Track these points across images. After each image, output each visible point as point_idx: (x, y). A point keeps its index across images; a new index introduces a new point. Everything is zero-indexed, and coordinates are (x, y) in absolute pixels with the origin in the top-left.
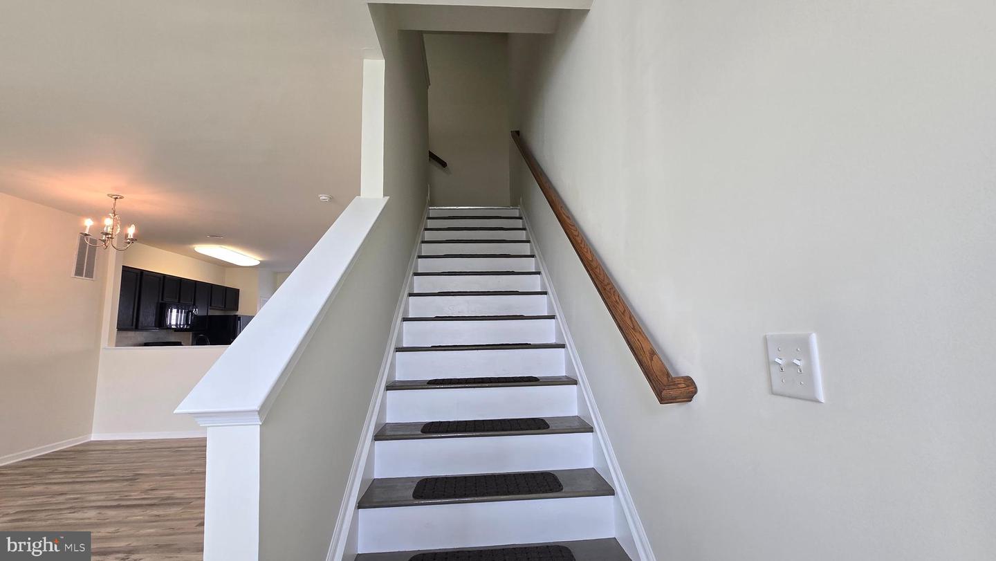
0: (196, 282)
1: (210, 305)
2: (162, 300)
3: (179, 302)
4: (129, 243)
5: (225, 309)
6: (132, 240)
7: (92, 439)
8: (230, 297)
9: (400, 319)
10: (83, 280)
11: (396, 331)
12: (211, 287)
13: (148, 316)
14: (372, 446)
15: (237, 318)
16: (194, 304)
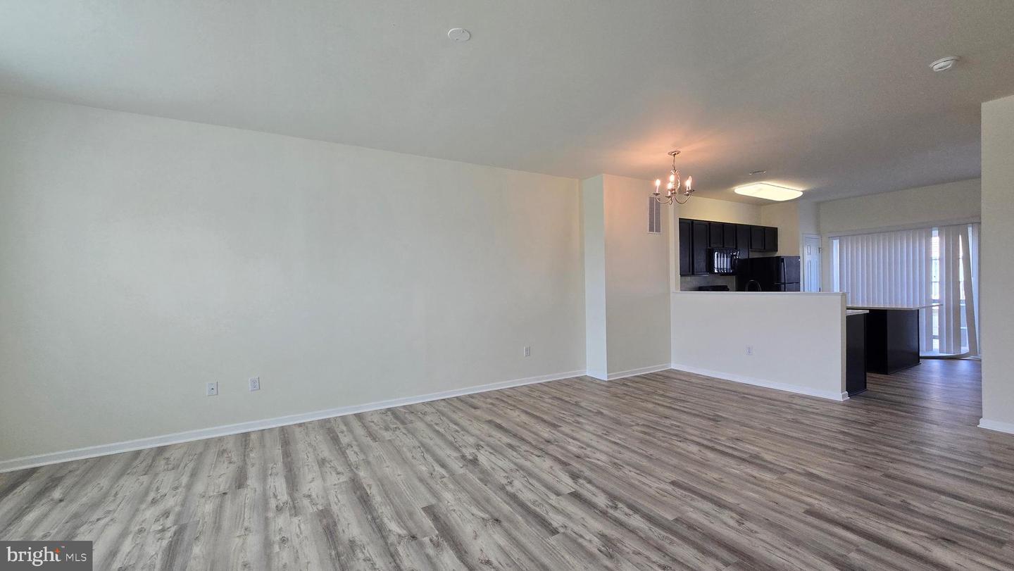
0: (736, 225)
1: (750, 247)
2: (710, 246)
3: (723, 247)
4: (688, 195)
5: (764, 250)
6: (690, 191)
7: (672, 367)
8: (768, 236)
10: (655, 235)
12: (749, 229)
13: (700, 263)
15: (780, 259)
16: (736, 249)
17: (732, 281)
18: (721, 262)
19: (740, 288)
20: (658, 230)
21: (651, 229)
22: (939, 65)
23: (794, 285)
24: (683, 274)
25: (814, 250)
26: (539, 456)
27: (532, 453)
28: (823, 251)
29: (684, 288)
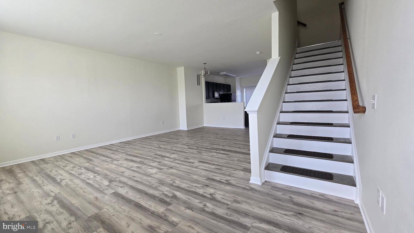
0: (220, 84)
1: (224, 90)
2: (213, 90)
3: (217, 90)
5: (227, 91)
7: (204, 126)
8: (229, 87)
9: (284, 92)
11: (283, 97)
12: (224, 85)
13: (211, 95)
14: (273, 140)
15: (231, 94)
16: (220, 91)
17: (220, 100)
18: (217, 95)
19: (221, 102)
20: (199, 85)
21: (198, 85)
22: (258, 53)
23: (235, 101)
24: (207, 98)
25: (240, 92)
26: (151, 169)
27: (148, 168)
28: (242, 92)
29: (207, 102)
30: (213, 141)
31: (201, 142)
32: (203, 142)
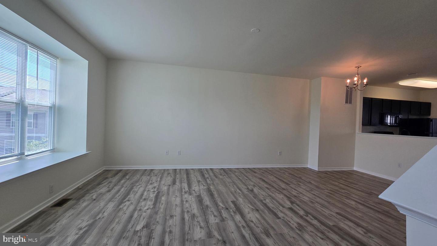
0: (400, 101)
1: (409, 112)
2: (382, 111)
3: (392, 112)
5: (420, 114)
6: (366, 85)
7: (354, 169)
10: (348, 105)
15: (430, 120)
16: (400, 113)
17: (398, 129)
18: (389, 120)
20: (350, 103)
21: (346, 102)
24: (364, 124)
26: (279, 193)
27: (276, 192)
29: (364, 132)
30: (349, 210)
31: (323, 202)
32: (326, 204)
